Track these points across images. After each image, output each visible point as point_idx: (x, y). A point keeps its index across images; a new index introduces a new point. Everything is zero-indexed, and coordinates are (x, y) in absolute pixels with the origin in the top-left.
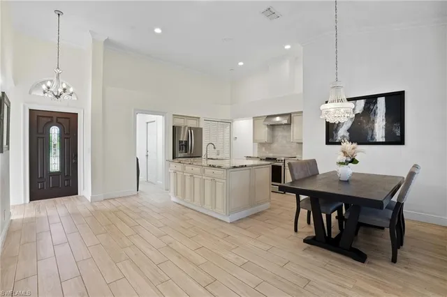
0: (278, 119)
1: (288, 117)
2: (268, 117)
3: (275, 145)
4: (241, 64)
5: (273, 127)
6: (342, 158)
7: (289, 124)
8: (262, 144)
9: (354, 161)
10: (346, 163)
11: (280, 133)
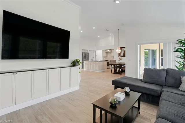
0: (108, 51)
1: (111, 50)
2: (106, 50)
3: (107, 57)
4: (99, 36)
5: (107, 53)
6: (119, 59)
7: (111, 52)
8: (104, 57)
9: (121, 60)
10: (120, 60)
11: (109, 54)
